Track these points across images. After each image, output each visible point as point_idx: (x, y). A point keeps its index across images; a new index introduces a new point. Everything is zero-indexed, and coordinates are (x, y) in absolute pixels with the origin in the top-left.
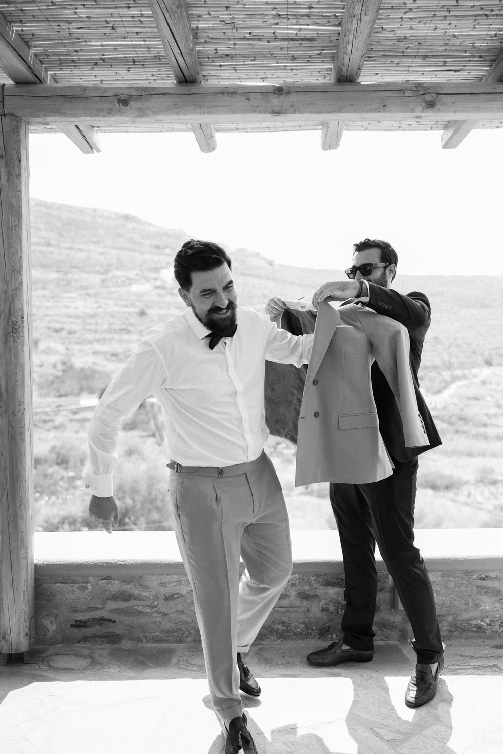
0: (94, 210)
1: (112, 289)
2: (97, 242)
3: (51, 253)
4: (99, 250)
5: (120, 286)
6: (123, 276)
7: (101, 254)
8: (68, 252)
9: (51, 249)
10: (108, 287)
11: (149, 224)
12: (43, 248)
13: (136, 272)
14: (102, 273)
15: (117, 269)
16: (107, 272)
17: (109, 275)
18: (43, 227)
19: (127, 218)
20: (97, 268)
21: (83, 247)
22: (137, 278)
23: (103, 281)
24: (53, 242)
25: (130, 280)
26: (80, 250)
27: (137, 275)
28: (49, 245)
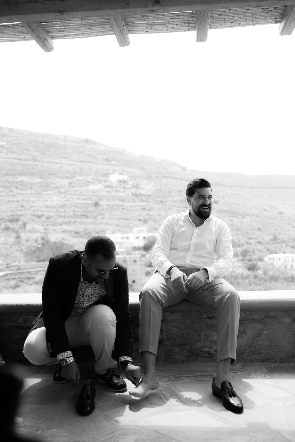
0: (65, 137)
1: (77, 188)
2: (67, 158)
3: (36, 165)
4: (68, 163)
5: (81, 186)
6: (84, 180)
7: (69, 165)
8: (48, 164)
9: (37, 163)
10: (74, 187)
11: (102, 145)
12: (31, 163)
13: (92, 177)
14: (70, 178)
15: (80, 175)
16: (73, 177)
17: (75, 179)
18: (32, 149)
19: (87, 141)
20: (67, 175)
21: (57, 161)
22: (93, 180)
23: (70, 183)
24: (38, 158)
25: (88, 182)
26: (56, 163)
27: (93, 179)
28: (36, 160)
